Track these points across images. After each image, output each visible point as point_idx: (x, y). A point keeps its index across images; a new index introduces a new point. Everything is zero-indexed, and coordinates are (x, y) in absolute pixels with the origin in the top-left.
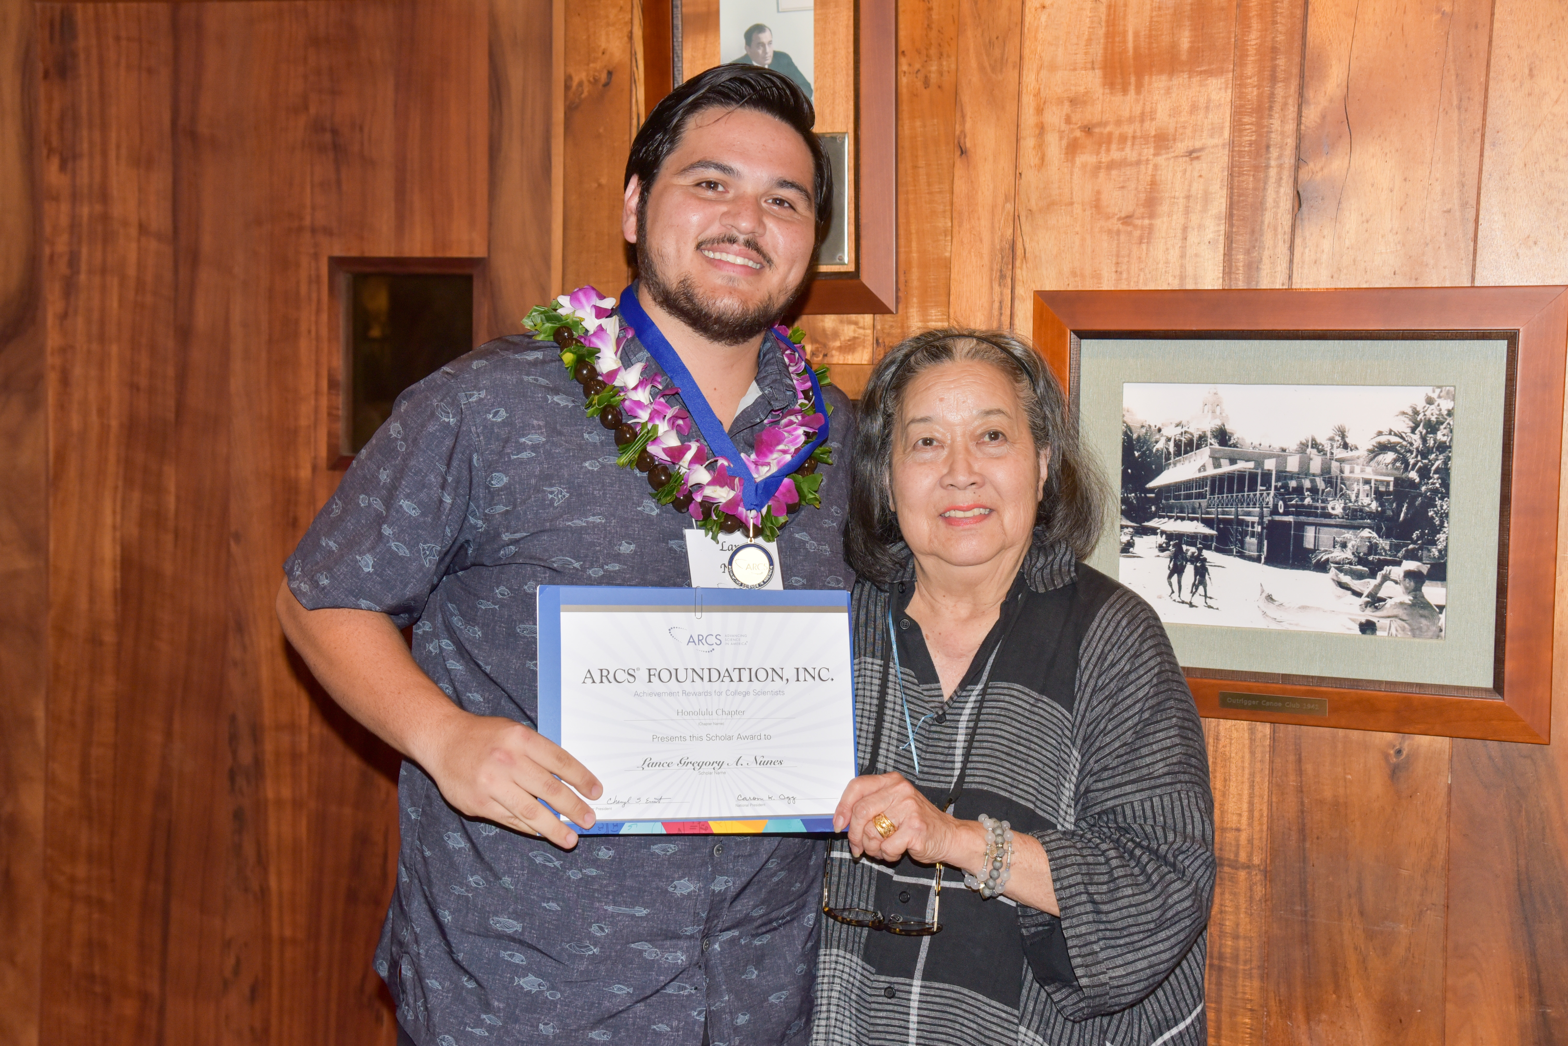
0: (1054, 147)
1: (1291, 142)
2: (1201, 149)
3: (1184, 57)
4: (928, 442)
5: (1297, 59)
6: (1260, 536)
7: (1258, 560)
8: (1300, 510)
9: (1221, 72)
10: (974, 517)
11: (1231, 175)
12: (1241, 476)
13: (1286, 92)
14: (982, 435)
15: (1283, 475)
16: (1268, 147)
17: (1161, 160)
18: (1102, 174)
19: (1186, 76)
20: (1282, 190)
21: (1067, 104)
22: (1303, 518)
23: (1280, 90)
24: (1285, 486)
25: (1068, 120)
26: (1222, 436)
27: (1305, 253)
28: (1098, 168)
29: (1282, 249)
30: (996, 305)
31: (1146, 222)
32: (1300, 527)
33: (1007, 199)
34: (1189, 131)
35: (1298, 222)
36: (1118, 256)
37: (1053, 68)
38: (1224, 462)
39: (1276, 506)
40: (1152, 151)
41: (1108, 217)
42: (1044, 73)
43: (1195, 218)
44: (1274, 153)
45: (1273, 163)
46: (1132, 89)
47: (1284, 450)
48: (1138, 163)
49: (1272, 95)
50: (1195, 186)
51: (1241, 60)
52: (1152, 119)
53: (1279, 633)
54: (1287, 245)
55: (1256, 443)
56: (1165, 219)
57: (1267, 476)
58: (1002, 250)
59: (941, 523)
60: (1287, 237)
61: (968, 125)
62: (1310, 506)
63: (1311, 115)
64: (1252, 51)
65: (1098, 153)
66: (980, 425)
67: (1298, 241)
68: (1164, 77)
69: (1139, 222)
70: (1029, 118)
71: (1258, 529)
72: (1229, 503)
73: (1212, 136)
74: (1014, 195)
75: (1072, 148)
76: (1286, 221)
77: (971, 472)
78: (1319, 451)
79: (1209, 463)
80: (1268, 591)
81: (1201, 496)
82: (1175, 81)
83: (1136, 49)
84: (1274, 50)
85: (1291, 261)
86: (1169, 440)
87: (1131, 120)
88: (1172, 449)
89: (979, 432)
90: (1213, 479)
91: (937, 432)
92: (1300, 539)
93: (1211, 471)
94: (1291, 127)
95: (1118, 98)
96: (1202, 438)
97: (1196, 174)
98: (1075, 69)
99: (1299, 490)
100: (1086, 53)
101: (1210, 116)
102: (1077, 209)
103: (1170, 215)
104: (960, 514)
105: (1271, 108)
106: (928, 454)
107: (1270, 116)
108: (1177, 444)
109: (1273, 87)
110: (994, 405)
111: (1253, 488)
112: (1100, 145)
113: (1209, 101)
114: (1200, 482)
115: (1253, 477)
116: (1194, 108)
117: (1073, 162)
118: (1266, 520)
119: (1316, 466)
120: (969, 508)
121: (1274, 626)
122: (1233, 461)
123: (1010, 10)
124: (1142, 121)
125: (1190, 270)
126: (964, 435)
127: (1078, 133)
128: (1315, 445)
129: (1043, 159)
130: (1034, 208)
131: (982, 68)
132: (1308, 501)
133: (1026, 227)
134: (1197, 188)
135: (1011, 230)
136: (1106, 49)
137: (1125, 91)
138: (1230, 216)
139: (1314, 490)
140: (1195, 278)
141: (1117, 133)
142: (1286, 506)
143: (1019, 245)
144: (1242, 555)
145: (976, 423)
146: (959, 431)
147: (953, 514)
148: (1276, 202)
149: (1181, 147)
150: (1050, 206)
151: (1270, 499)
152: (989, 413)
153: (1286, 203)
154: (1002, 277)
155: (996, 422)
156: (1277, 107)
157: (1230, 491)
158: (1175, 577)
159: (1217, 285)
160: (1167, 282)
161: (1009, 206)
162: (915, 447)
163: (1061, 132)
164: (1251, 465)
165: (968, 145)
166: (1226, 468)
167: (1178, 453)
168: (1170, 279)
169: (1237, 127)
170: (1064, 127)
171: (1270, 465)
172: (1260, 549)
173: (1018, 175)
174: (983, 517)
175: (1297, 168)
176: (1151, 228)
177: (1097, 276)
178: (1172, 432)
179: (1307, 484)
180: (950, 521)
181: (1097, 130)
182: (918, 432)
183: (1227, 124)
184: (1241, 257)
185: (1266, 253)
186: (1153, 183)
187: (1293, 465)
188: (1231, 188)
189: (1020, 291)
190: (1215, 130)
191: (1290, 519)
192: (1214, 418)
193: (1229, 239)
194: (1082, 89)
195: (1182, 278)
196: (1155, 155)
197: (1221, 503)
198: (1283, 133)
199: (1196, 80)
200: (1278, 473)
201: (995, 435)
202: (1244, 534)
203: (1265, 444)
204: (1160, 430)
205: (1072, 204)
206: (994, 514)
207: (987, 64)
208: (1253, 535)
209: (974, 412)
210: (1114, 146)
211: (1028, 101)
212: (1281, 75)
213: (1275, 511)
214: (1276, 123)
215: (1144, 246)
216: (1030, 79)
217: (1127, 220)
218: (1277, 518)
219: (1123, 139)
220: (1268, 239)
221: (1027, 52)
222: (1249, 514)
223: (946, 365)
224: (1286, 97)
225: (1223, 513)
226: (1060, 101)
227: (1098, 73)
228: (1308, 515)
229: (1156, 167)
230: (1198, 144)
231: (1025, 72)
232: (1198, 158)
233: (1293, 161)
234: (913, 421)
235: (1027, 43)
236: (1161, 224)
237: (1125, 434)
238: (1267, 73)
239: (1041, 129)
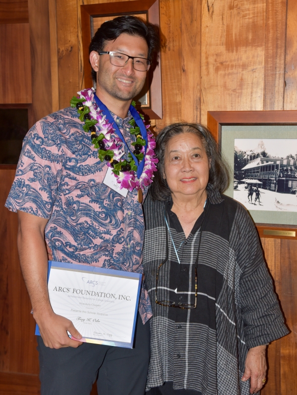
0: (212, 69)
1: (283, 66)
2: (256, 69)
3: (250, 41)
4: (176, 158)
5: (284, 41)
6: (275, 184)
7: (275, 191)
8: (287, 176)
9: (261, 45)
10: (191, 181)
11: (265, 76)
12: (270, 166)
13: (281, 51)
14: (193, 155)
15: (282, 166)
16: (276, 68)
17: (244, 72)
18: (226, 77)
19: (251, 47)
20: (280, 81)
21: (215, 56)
22: (288, 178)
23: (279, 51)
24: (283, 169)
25: (216, 61)
26: (264, 154)
27: (288, 99)
28: (225, 75)
29: (281, 98)
30: (195, 117)
31: (240, 91)
32: (287, 181)
33: (198, 85)
34: (252, 64)
35: (285, 90)
36: (232, 101)
37: (211, 45)
38: (265, 162)
39: (280, 175)
40: (241, 70)
41: (228, 90)
42: (208, 47)
43: (255, 90)
44: (278, 69)
45: (277, 73)
46: (235, 51)
47: (282, 158)
48: (237, 73)
49: (277, 52)
50: (254, 80)
51: (267, 42)
52: (241, 60)
53: (281, 212)
54: (282, 97)
55: (274, 156)
56: (246, 90)
57: (277, 166)
58: (197, 100)
59: (181, 182)
60: (282, 95)
61: (185, 63)
62: (290, 175)
63: (288, 58)
64: (270, 39)
65: (225, 71)
66: (192, 153)
67: (285, 96)
68: (244, 47)
69: (238, 91)
70: (204, 60)
71: (275, 182)
72: (266, 174)
73: (259, 65)
74: (200, 83)
75: (217, 69)
76: (282, 90)
77: (190, 167)
78: (293, 158)
79: (260, 162)
80: (278, 200)
81: (258, 172)
82: (248, 48)
83: (235, 39)
84: (277, 39)
85: (284, 102)
86: (248, 155)
87: (234, 60)
88: (249, 158)
89: (192, 154)
90: (261, 167)
91: (179, 154)
92: (287, 184)
93: (261, 165)
94: (282, 62)
95: (231, 54)
96: (258, 155)
97: (254, 76)
98: (217, 45)
99: (287, 170)
100: (220, 40)
101: (258, 59)
102: (219, 88)
103: (247, 89)
104: (187, 180)
105: (276, 56)
106: (176, 162)
107: (276, 59)
108: (251, 157)
109: (277, 50)
110: (196, 146)
111: (273, 170)
112: (226, 68)
113: (258, 54)
114: (257, 168)
115: (273, 166)
116: (253, 57)
117: (217, 73)
118: (277, 179)
119: (292, 163)
120: (190, 178)
121: (279, 210)
122: (267, 162)
123: (197, 28)
124: (238, 61)
125: (253, 105)
126: (187, 156)
127: (219, 65)
128: (292, 157)
129: (208, 72)
130: (206, 87)
131: (189, 45)
132: (289, 173)
133: (204, 93)
134: (255, 80)
135: (199, 94)
136: (226, 39)
137: (233, 52)
138: (265, 89)
139: (291, 170)
140: (255, 108)
141: (230, 64)
142: (283, 175)
143: (202, 99)
144: (270, 190)
145: (191, 152)
146: (186, 155)
147: (185, 180)
148: (279, 84)
149: (250, 68)
150: (211, 87)
151: (278, 173)
152: (195, 149)
153: (282, 85)
154: (197, 108)
155: (197, 151)
156: (278, 56)
157: (267, 170)
158: (250, 196)
159: (262, 110)
160: (247, 109)
161: (199, 87)
162: (172, 160)
163: (214, 64)
164: (273, 163)
165: (185, 69)
166: (265, 164)
167: (251, 159)
168: (248, 108)
169: (266, 62)
170: (214, 63)
171: (278, 163)
172: (275, 188)
173: (201, 78)
174: (194, 180)
175: (285, 74)
176: (241, 93)
177: (225, 107)
178: (249, 153)
179: (289, 168)
180: (184, 182)
181: (224, 64)
182: (173, 155)
183: (264, 61)
184: (268, 101)
185: (276, 100)
186: (242, 79)
187: (285, 163)
188: (265, 81)
189: (202, 112)
190: (260, 63)
191: (284, 178)
192: (262, 149)
193: (265, 96)
194: (220, 51)
195: (251, 107)
196: (242, 71)
197: (264, 174)
198: (280, 64)
199: (254, 48)
200: (281, 165)
201: (196, 156)
202: (271, 183)
203: (277, 157)
204: (245, 153)
205: (217, 86)
206: (197, 179)
207: (190, 44)
208: (273, 183)
209: (191, 149)
210: (230, 68)
211: (203, 55)
212: (279, 46)
213: (280, 176)
214: (278, 61)
215: (240, 98)
216: (203, 48)
217: (234, 90)
218: (280, 178)
219: (232, 66)
220: (277, 95)
221: (202, 40)
222: (272, 177)
223: (181, 134)
224: (281, 53)
225: (265, 177)
226: (213, 55)
227: (224, 46)
228: (290, 177)
229: (242, 74)
230: (255, 68)
231: (202, 46)
232: (255, 71)
233: (283, 72)
234: (172, 151)
235: (202, 38)
236: (244, 91)
237: (235, 154)
238: (275, 46)
239: (208, 63)
